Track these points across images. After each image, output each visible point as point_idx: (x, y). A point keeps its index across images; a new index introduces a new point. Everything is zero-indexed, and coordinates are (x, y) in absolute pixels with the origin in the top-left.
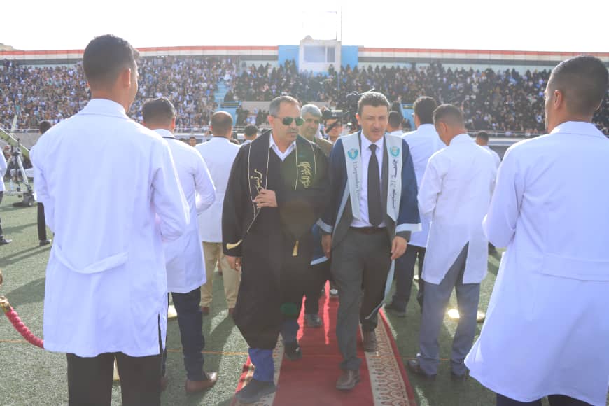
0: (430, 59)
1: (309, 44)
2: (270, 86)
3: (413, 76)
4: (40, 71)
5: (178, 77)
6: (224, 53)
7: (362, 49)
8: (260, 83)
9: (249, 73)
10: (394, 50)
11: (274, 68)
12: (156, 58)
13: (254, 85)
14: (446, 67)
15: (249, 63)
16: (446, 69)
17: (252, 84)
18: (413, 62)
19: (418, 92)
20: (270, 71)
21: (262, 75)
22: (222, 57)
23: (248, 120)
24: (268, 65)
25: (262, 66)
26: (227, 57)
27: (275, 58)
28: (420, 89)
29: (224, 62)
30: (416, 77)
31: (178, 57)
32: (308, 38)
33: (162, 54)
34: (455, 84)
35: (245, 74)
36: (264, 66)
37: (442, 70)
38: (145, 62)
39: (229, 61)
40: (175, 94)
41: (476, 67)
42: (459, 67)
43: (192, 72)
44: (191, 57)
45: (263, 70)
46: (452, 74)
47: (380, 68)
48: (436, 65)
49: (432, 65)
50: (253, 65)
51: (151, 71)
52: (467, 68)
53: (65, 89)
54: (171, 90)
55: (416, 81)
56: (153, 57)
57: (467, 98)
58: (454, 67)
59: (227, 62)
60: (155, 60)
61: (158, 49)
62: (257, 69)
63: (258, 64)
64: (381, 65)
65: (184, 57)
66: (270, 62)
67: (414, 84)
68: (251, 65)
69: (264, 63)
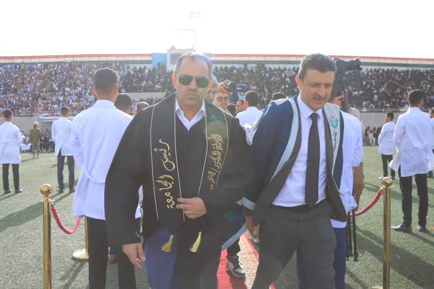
0: (257, 61)
1: (174, 52)
2: (147, 81)
3: (245, 73)
5: (81, 76)
6: (113, 59)
7: (210, 55)
8: (140, 80)
9: (132, 72)
10: (232, 55)
11: (149, 70)
12: (64, 62)
13: (136, 81)
14: (268, 66)
15: (132, 66)
16: (268, 68)
17: (134, 80)
18: (245, 63)
19: (249, 84)
20: (146, 71)
21: (141, 74)
22: (112, 62)
23: (133, 106)
24: (145, 67)
25: (141, 68)
26: (116, 62)
27: (149, 62)
28: (251, 82)
29: (114, 65)
30: (248, 74)
31: (80, 62)
32: (173, 48)
33: (69, 60)
34: (274, 77)
35: (129, 74)
36: (142, 68)
37: (265, 69)
38: (56, 65)
39: (118, 64)
40: (80, 89)
41: (288, 66)
42: (277, 66)
43: (91, 73)
44: (90, 62)
45: (141, 71)
46: (272, 71)
47: (223, 68)
48: (261, 65)
49: (258, 65)
50: (135, 67)
51: (61, 73)
52: (282, 66)
54: (76, 86)
55: (248, 76)
56: (62, 62)
57: (283, 87)
58: (273, 66)
59: (116, 65)
60: (64, 64)
61: (65, 56)
62: (138, 70)
63: (138, 66)
64: (224, 66)
65: (85, 62)
66: (146, 65)
67: (247, 78)
68: (133, 68)
69: (142, 66)
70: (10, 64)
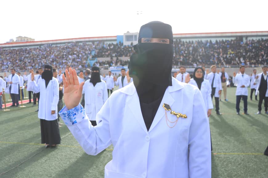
1: (129, 34)
4: (30, 49)
8: (107, 50)
9: (105, 46)
12: (72, 42)
14: (182, 40)
15: (106, 43)
27: (115, 40)
32: (128, 32)
33: (74, 41)
35: (103, 47)
41: (194, 40)
45: (110, 45)
49: (176, 40)
52: (191, 40)
53: (38, 56)
58: (185, 40)
59: (97, 43)
61: (72, 39)
63: (108, 43)
66: (113, 42)
69: (111, 43)
70: (47, 44)
